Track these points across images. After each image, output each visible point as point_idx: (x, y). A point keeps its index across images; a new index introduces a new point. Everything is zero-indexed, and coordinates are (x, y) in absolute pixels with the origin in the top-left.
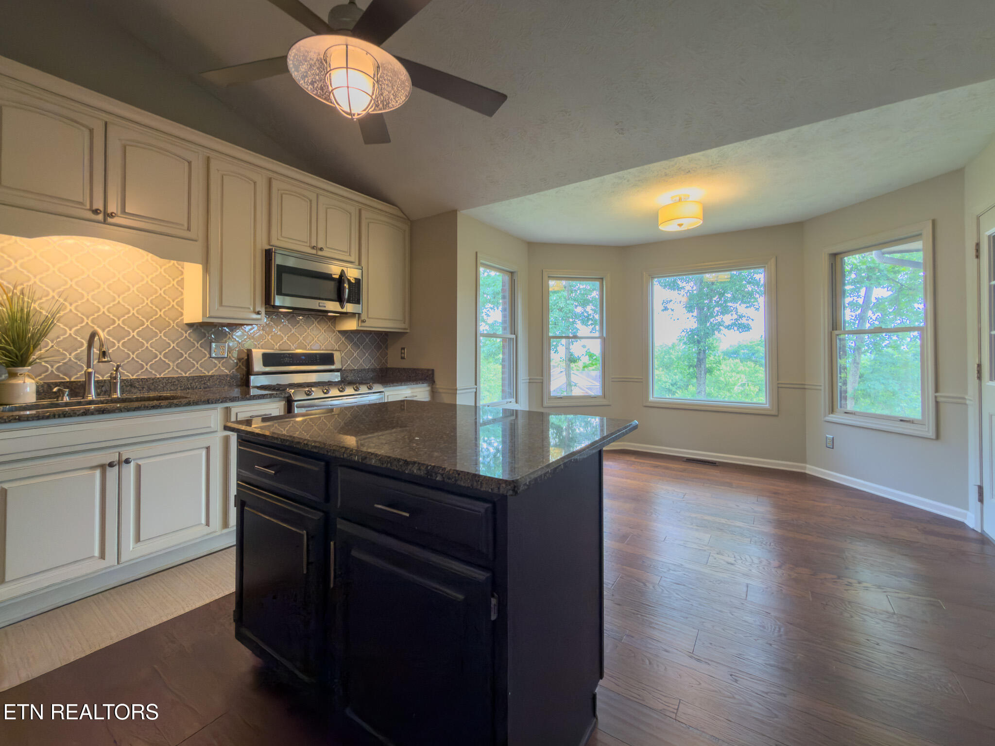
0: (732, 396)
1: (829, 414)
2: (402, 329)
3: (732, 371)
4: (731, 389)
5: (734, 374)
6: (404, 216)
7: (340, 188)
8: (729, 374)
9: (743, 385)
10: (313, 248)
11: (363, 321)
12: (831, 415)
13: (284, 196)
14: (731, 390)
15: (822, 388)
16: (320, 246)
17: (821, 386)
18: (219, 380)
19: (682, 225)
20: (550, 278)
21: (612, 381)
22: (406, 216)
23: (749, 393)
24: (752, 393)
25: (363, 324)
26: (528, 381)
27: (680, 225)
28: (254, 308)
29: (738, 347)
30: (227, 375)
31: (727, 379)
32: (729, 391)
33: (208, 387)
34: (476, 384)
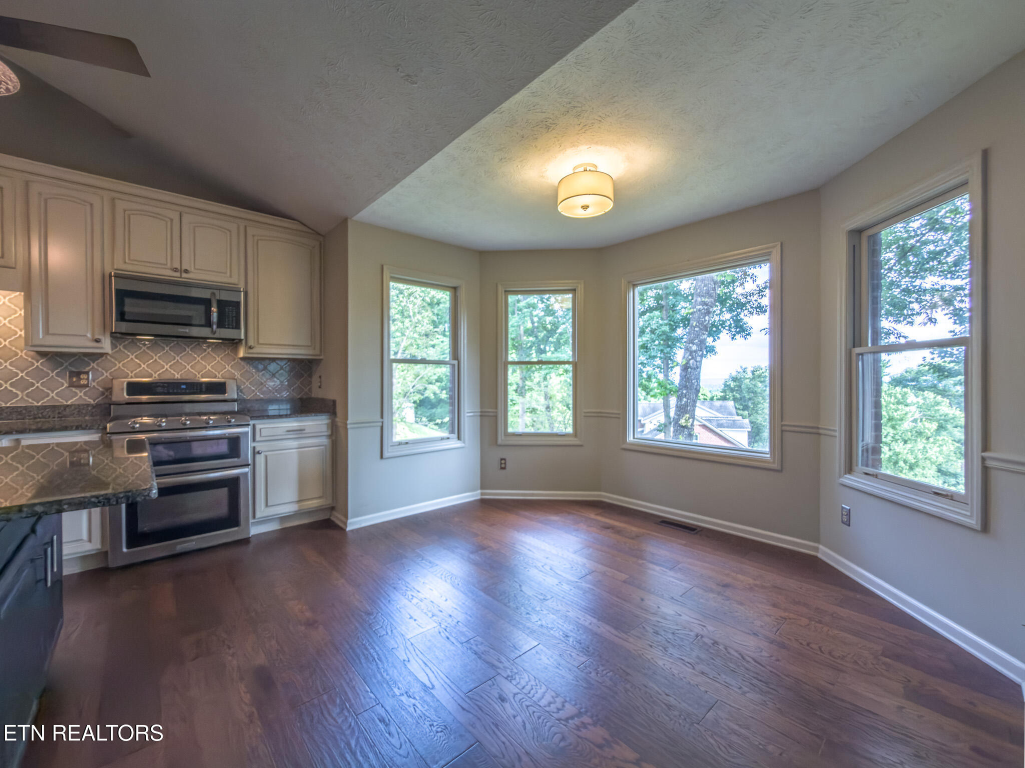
0: (897, 434)
1: (846, 474)
2: (312, 355)
3: (898, 403)
4: (896, 425)
5: (900, 407)
6: (310, 231)
7: (210, 204)
8: (893, 407)
9: (915, 421)
10: (175, 270)
11: (250, 348)
12: (848, 476)
13: (132, 216)
14: (897, 427)
15: (837, 434)
16: (184, 268)
17: (835, 431)
18: (78, 410)
19: (588, 207)
20: (508, 292)
21: (585, 416)
22: (312, 230)
23: (922, 430)
24: (926, 431)
25: (251, 351)
26: (479, 414)
27: (585, 207)
28: (93, 335)
29: (917, 373)
30: (88, 405)
31: (890, 413)
32: (893, 427)
33: (65, 416)
34: (382, 417)
